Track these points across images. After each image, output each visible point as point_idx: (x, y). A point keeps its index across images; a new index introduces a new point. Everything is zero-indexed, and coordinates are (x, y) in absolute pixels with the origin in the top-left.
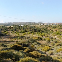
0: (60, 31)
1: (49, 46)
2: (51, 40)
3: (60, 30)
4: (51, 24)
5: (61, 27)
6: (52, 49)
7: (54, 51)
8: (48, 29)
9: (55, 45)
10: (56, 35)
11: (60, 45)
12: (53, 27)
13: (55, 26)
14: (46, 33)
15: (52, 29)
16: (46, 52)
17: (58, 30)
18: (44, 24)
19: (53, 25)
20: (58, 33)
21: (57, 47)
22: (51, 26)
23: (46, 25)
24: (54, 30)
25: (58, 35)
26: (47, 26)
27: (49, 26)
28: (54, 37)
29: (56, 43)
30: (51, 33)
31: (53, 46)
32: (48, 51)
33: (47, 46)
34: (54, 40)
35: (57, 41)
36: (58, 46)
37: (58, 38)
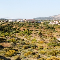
0: (29, 30)
1: (14, 49)
2: (17, 41)
3: (29, 28)
4: (18, 21)
5: (30, 24)
6: (18, 53)
7: (21, 56)
8: (14, 27)
9: (22, 48)
10: (23, 35)
11: (29, 47)
12: (19, 24)
13: (22, 24)
14: (11, 33)
15: (18, 28)
16: (11, 58)
17: (26, 29)
18: (8, 20)
19: (19, 22)
20: (26, 33)
21: (25, 50)
22: (18, 23)
23: (10, 22)
24: (21, 29)
25: (26, 35)
26: (13, 23)
27: (15, 24)
28: (22, 38)
29: (23, 45)
30: (17, 32)
31: (20, 50)
32: (14, 55)
33: (12, 49)
34: (21, 41)
35: (25, 43)
36: (26, 48)
37: (27, 38)
